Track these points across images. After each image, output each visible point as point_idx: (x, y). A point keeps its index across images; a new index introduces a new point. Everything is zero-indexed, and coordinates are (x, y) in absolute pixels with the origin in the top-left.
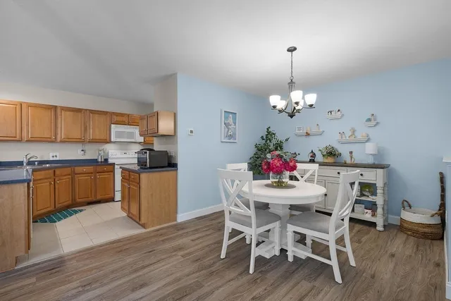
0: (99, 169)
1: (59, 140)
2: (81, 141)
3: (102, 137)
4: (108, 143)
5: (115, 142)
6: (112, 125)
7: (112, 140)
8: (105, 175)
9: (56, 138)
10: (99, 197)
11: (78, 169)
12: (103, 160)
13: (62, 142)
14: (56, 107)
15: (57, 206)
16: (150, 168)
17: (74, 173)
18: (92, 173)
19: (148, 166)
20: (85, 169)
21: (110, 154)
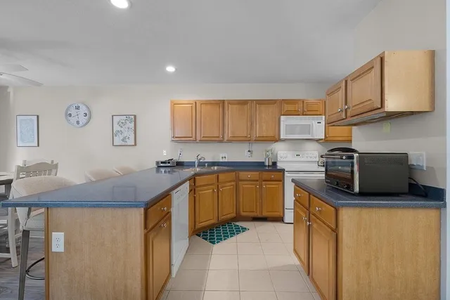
0: (266, 175)
1: (226, 138)
2: (247, 140)
3: (270, 134)
4: (276, 141)
5: (284, 140)
6: (282, 117)
7: (282, 137)
8: (272, 185)
9: (223, 137)
10: (265, 214)
11: (243, 175)
12: (270, 164)
13: (229, 141)
14: (223, 102)
15: (222, 218)
16: (362, 194)
17: (238, 180)
18: (257, 181)
19: (357, 189)
20: (249, 175)
21: (278, 156)
